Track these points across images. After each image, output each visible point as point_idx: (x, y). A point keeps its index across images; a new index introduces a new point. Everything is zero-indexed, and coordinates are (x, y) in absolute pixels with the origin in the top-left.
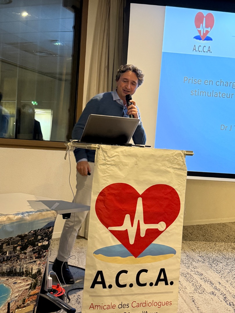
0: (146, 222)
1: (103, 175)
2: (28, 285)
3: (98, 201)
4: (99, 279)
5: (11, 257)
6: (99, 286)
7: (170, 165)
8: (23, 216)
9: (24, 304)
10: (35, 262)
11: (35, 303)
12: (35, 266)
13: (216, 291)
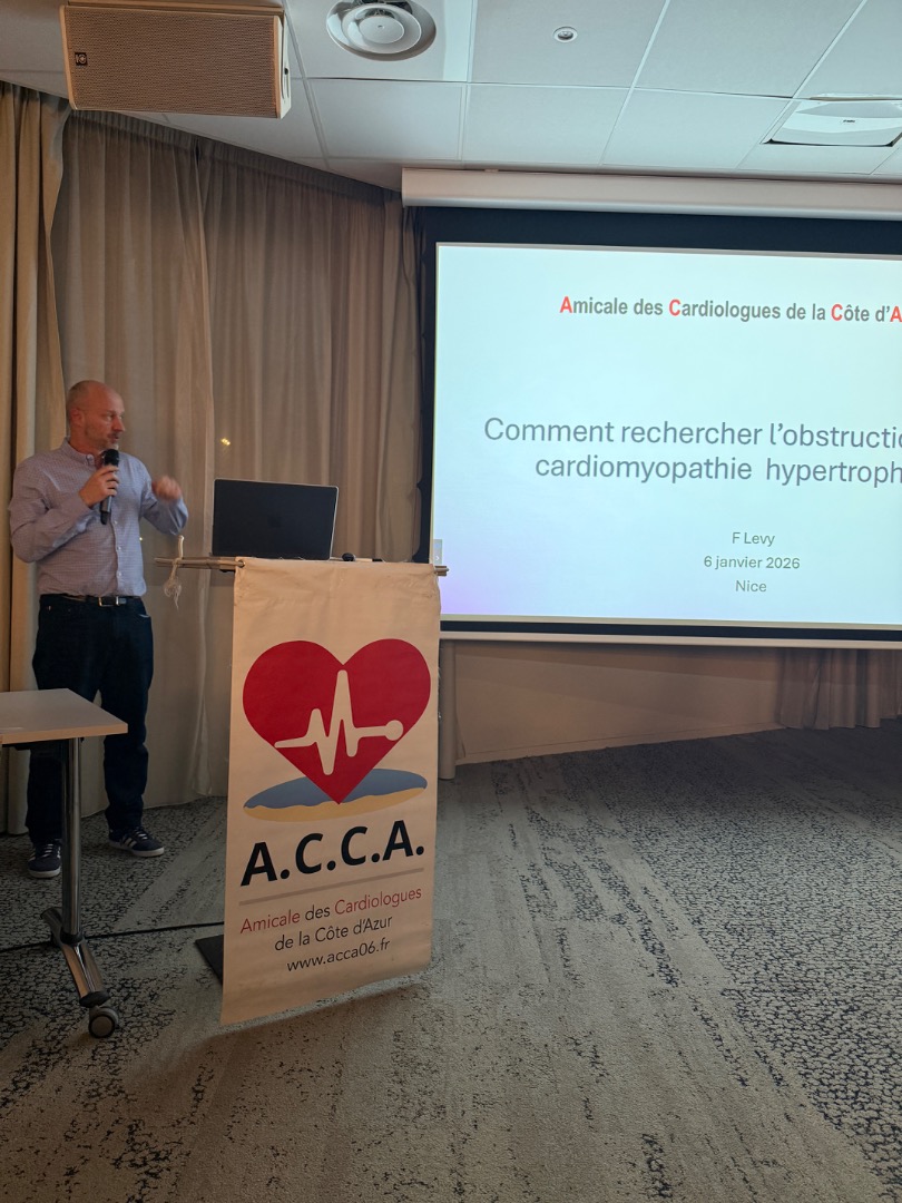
13: (630, 914)
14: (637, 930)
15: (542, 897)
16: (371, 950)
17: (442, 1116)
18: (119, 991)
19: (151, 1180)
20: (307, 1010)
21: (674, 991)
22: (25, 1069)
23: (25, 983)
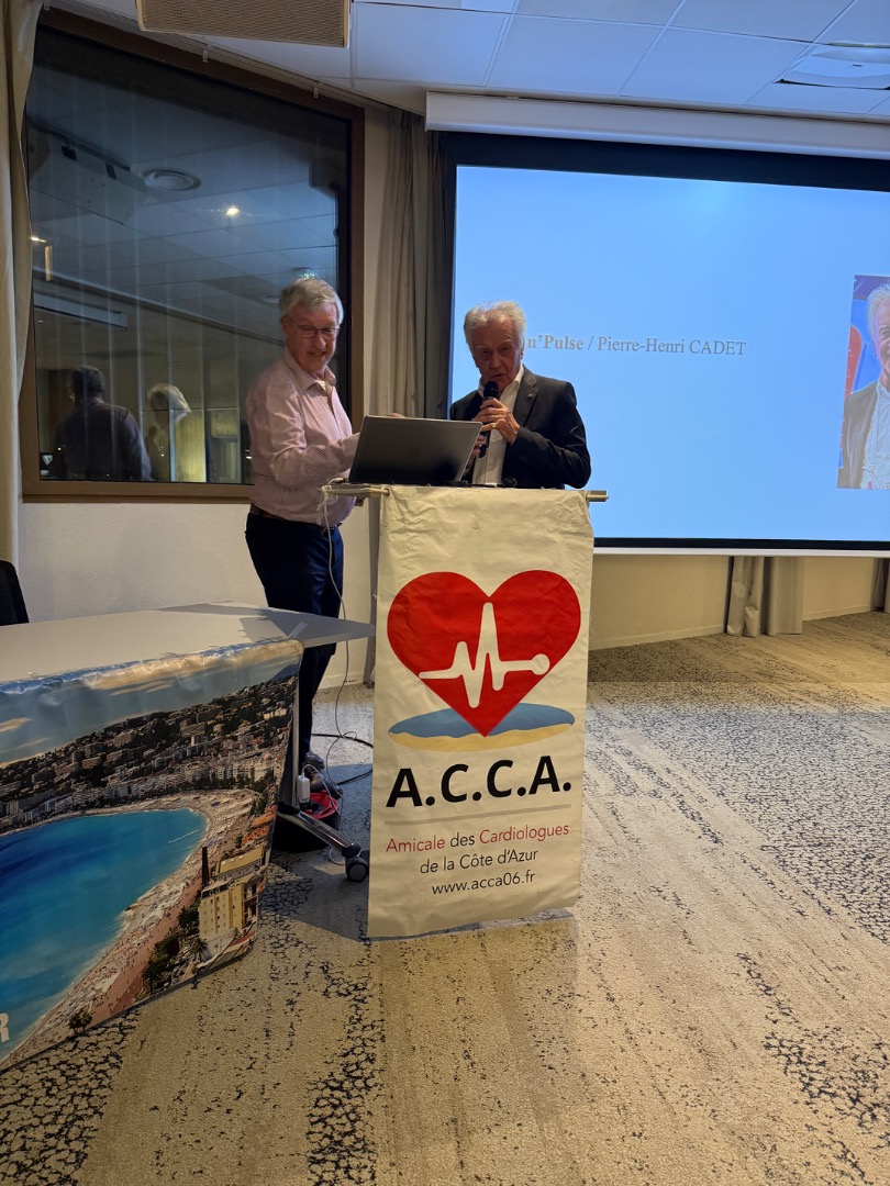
0: (504, 656)
1: (401, 557)
2: (247, 805)
3: (392, 615)
4: (405, 787)
5: (201, 749)
6: (405, 803)
7: (555, 526)
8: (222, 659)
9: (239, 847)
10: (259, 754)
11: (265, 844)
12: (259, 763)
13: (662, 789)
14: (674, 803)
21: (723, 849)
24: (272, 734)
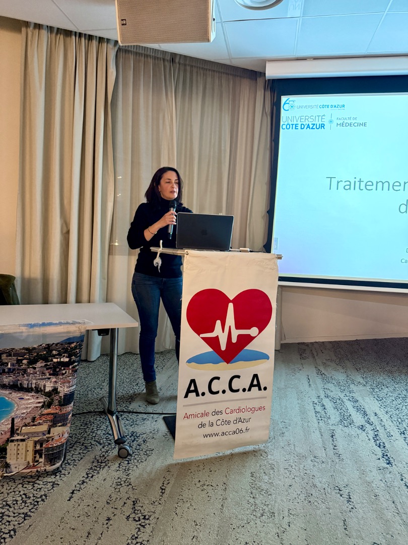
2: (39, 403)
5: (14, 370)
9: (33, 422)
10: (49, 378)
12: (49, 383)
13: (367, 425)
14: (371, 434)
15: (323, 413)
16: (241, 432)
17: (273, 517)
18: (130, 437)
19: (142, 528)
20: (212, 456)
21: (391, 469)
22: (91, 468)
23: (93, 429)
24: (58, 370)
